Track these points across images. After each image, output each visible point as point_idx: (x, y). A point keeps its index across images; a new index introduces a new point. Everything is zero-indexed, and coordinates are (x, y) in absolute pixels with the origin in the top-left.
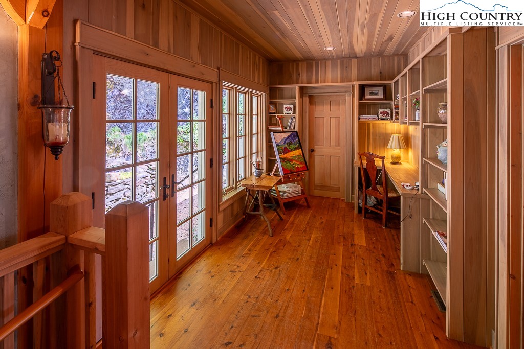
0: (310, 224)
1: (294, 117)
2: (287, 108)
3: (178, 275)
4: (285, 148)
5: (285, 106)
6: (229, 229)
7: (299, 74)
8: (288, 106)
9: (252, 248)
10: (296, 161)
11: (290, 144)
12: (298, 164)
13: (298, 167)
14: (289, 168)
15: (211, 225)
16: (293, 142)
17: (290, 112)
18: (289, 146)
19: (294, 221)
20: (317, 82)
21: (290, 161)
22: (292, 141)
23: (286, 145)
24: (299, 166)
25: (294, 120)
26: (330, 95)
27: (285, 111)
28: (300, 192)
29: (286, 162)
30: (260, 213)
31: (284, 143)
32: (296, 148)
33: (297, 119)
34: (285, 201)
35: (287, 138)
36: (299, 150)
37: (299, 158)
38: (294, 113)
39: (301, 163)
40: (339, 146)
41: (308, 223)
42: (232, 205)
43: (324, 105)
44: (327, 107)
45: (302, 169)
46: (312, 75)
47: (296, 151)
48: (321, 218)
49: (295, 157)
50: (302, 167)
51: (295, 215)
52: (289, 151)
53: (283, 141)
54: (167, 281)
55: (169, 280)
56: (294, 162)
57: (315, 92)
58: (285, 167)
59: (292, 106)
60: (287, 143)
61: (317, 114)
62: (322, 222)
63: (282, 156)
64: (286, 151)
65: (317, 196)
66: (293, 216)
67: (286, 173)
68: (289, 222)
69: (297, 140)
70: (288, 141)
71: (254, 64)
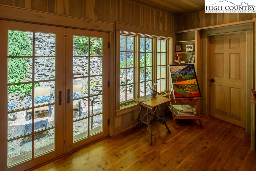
0: (191, 145)
1: (194, 54)
2: (189, 47)
3: (72, 153)
4: (180, 77)
5: (186, 46)
6: (128, 128)
7: (199, 21)
8: (189, 45)
9: (128, 151)
10: (189, 88)
11: (185, 74)
12: (190, 91)
13: (190, 93)
14: (181, 93)
15: (108, 124)
16: (189, 73)
17: (190, 50)
18: (184, 76)
19: (179, 137)
20: (215, 24)
21: (183, 87)
22: (187, 72)
23: (181, 75)
24: (192, 93)
25: (194, 56)
26: (230, 34)
27: (187, 49)
28: (195, 113)
29: (178, 88)
30: (147, 123)
31: (180, 74)
32: (190, 78)
33: (196, 56)
34: (178, 118)
35: (183, 70)
36: (194, 80)
37: (193, 86)
38: (194, 51)
39: (194, 90)
40: (240, 79)
41: (190, 144)
42: (133, 112)
43: (223, 43)
44: (226, 45)
45: (194, 96)
46: (211, 19)
47: (190, 81)
48: (207, 142)
49: (189, 85)
50: (195, 94)
51: (184, 132)
52: (183, 80)
53: (179, 72)
54: (63, 154)
55: (65, 154)
56: (187, 89)
57: (214, 33)
58: (177, 92)
59: (192, 46)
60: (182, 74)
61: (216, 51)
62: (206, 148)
63: (176, 83)
64: (180, 79)
65: (218, 119)
66: (182, 132)
67: (177, 96)
68: (174, 137)
69: (193, 71)
70: (184, 72)
71: (158, 18)
